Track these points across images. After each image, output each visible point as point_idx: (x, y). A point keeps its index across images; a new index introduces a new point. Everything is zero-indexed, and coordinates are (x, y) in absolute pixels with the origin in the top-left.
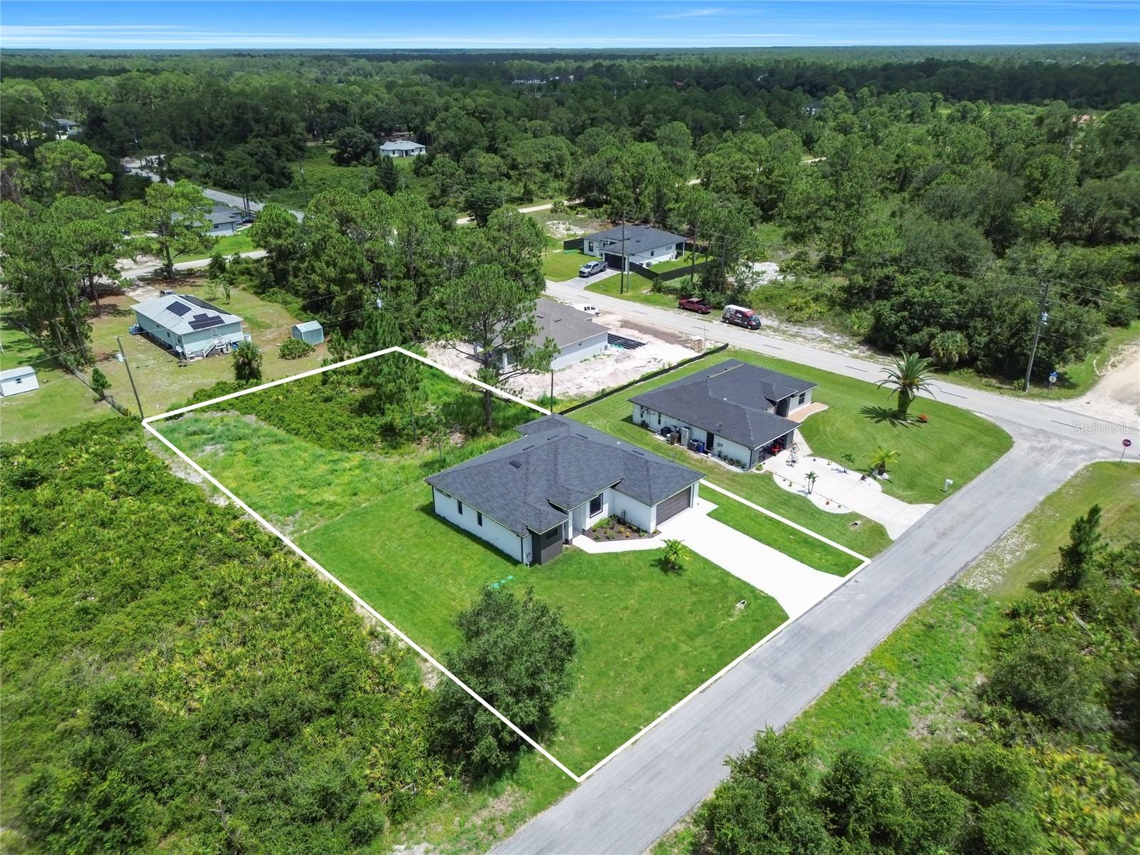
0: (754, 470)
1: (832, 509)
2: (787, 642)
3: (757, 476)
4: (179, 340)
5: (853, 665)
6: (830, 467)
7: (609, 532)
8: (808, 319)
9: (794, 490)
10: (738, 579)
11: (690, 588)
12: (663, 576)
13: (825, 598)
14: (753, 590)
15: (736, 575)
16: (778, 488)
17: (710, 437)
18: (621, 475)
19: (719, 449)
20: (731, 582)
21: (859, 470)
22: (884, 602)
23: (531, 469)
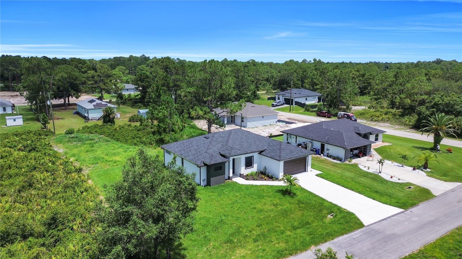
0: (347, 162)
1: (394, 180)
2: (361, 236)
3: (349, 164)
4: (87, 111)
5: (410, 253)
6: (393, 164)
7: (255, 177)
8: (382, 120)
9: (371, 171)
10: (330, 203)
11: (298, 204)
12: (282, 197)
13: (389, 217)
14: (339, 209)
15: (329, 200)
16: (361, 170)
17: (323, 146)
18: (265, 148)
19: (327, 152)
20: (326, 204)
21: (411, 166)
22: (432, 223)
23: (214, 139)
